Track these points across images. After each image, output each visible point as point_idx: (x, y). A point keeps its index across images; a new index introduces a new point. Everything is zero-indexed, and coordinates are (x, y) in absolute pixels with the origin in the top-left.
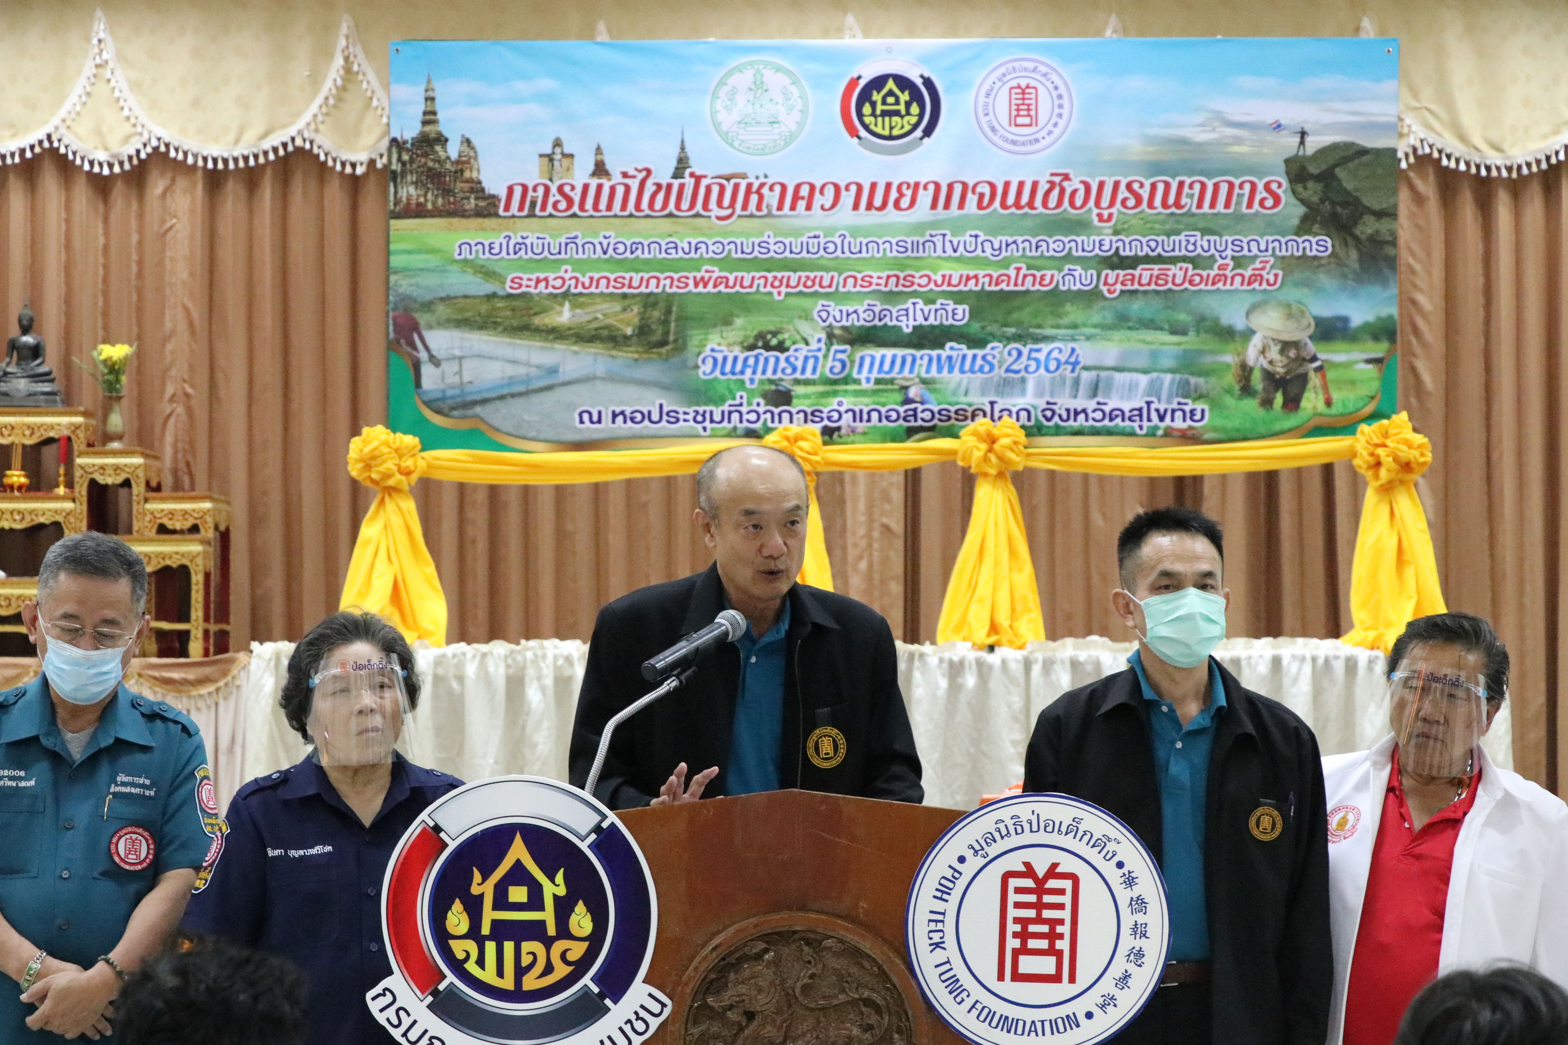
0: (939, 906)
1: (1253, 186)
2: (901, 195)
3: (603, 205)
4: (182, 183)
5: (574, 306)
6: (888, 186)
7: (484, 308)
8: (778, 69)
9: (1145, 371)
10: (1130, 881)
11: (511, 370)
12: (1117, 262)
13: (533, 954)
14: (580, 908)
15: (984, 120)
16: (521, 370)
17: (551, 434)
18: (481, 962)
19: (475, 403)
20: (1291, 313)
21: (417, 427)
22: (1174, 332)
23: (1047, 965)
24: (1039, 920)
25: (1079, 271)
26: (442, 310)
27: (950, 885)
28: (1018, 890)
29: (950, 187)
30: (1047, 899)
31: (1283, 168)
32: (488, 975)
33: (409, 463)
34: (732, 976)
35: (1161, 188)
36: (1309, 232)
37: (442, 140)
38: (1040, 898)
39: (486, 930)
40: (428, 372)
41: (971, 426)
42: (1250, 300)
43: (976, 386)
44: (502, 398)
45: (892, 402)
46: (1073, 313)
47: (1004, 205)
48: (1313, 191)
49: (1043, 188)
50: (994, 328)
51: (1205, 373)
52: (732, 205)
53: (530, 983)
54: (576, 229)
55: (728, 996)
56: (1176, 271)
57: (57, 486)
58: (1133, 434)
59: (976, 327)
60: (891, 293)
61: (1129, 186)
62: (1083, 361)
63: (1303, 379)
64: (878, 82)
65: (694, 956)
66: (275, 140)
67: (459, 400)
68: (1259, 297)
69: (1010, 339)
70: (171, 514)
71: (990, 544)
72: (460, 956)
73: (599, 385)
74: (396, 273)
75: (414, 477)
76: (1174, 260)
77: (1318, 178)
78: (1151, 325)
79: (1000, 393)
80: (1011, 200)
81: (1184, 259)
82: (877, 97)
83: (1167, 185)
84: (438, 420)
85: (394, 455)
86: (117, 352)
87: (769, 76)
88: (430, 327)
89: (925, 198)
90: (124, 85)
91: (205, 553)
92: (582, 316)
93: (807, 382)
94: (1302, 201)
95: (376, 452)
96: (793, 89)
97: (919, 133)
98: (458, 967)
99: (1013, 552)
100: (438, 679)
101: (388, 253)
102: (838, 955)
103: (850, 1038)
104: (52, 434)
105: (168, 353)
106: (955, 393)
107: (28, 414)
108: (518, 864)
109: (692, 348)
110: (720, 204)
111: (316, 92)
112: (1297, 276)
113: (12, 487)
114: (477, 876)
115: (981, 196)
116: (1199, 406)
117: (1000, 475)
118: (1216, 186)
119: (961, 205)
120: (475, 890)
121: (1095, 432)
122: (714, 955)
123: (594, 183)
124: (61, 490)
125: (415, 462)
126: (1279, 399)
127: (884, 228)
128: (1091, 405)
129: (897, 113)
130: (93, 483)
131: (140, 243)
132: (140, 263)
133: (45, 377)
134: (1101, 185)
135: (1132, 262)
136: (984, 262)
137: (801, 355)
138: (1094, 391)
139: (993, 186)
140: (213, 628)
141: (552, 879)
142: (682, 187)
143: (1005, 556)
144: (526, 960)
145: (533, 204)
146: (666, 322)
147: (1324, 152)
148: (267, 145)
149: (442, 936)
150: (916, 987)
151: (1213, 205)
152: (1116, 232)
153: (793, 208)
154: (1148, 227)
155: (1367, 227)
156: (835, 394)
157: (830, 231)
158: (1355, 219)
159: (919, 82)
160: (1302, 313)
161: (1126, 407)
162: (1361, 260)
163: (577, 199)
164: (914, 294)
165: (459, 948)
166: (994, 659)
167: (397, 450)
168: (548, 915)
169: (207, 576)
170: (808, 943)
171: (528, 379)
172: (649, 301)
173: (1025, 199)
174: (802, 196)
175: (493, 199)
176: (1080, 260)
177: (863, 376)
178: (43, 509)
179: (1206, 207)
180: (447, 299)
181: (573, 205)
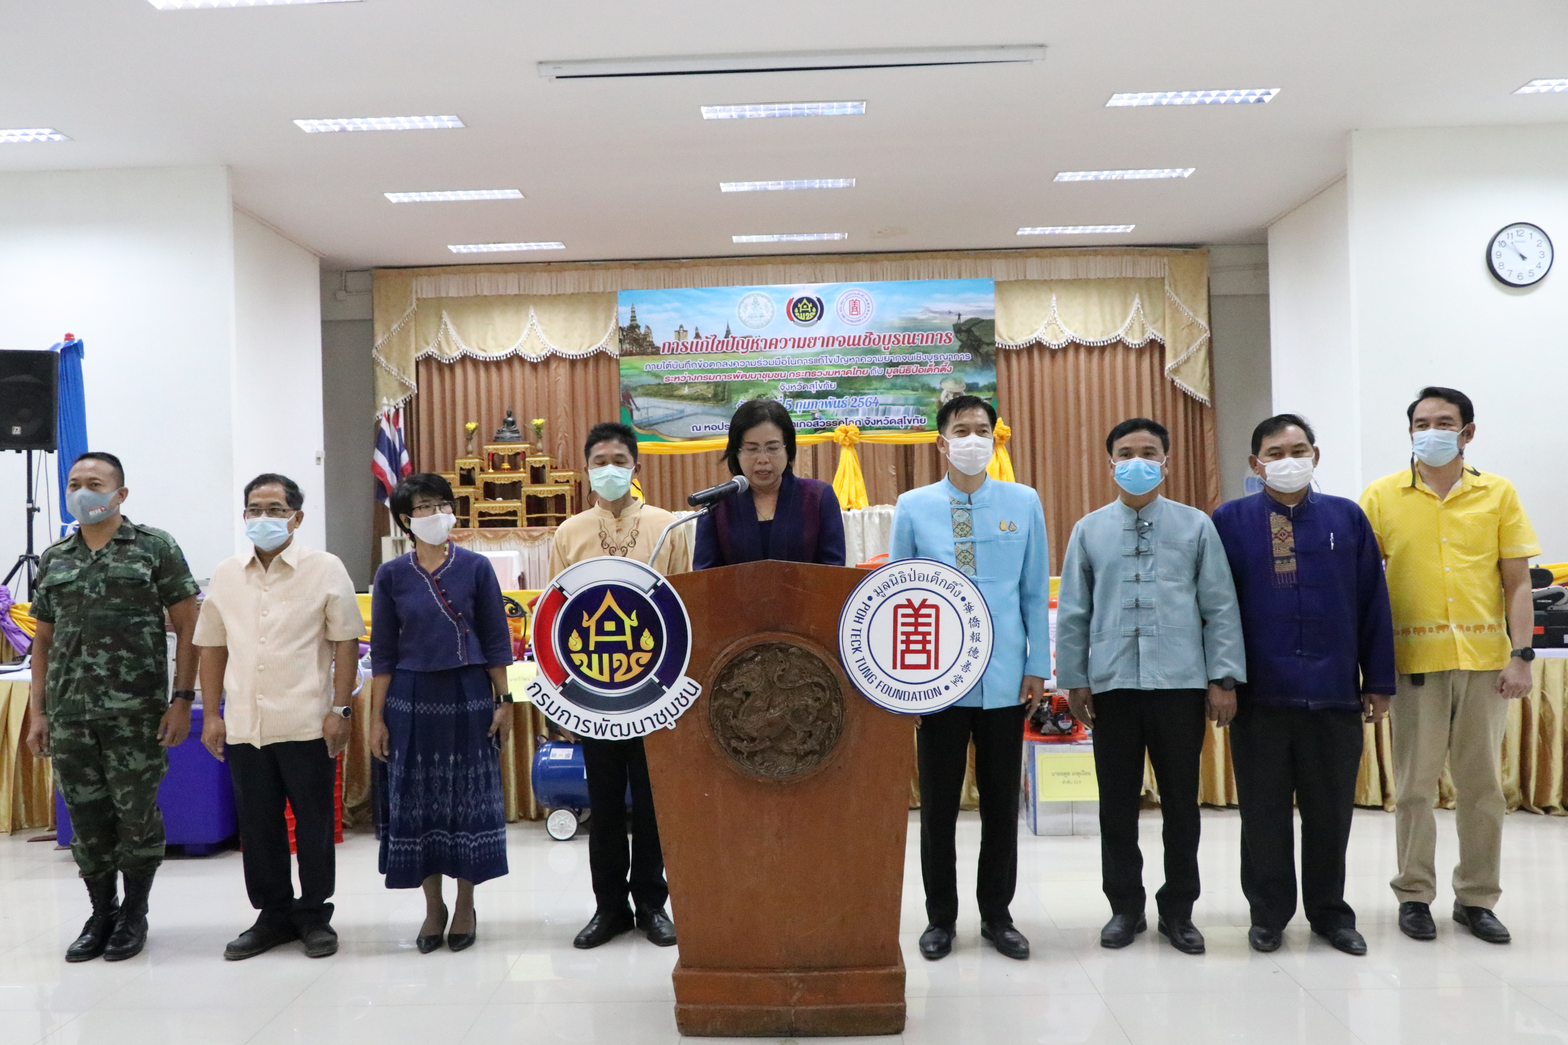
0: (857, 626)
1: (941, 335)
2: (810, 342)
3: (699, 349)
4: (562, 364)
5: (689, 387)
6: (805, 339)
7: (656, 389)
8: (763, 296)
9: (903, 405)
10: (969, 608)
11: (667, 412)
12: (892, 365)
13: (620, 661)
14: (646, 633)
15: (840, 313)
16: (670, 412)
17: (682, 435)
18: (590, 666)
19: (653, 424)
20: (957, 382)
22: (913, 390)
23: (921, 659)
24: (916, 633)
25: (877, 368)
26: (640, 390)
27: (864, 614)
28: (904, 616)
29: (828, 339)
30: (921, 620)
31: (952, 328)
32: (594, 674)
34: (736, 671)
35: (907, 336)
36: (963, 351)
37: (638, 327)
38: (916, 620)
39: (592, 647)
40: (635, 413)
41: (839, 427)
42: (941, 378)
43: (840, 412)
44: (663, 422)
45: (809, 420)
46: (875, 384)
47: (848, 345)
48: (964, 336)
49: (863, 338)
50: (846, 391)
51: (926, 405)
52: (747, 347)
53: (619, 677)
54: (689, 358)
55: (734, 683)
56: (914, 368)
57: (520, 468)
58: (899, 429)
59: (839, 390)
60: (807, 379)
61: (895, 336)
62: (880, 402)
64: (800, 300)
65: (713, 660)
66: (593, 348)
67: (648, 423)
69: (852, 395)
70: (559, 476)
71: (847, 471)
72: (578, 663)
73: (700, 416)
74: (623, 377)
76: (912, 363)
77: (965, 331)
78: (905, 388)
79: (849, 415)
80: (851, 342)
81: (916, 363)
82: (800, 306)
83: (909, 336)
86: (539, 421)
87: (759, 299)
88: (636, 397)
89: (819, 343)
90: (541, 331)
91: (571, 490)
92: (693, 390)
94: (960, 340)
96: (769, 304)
97: (816, 319)
98: (576, 669)
99: (856, 474)
101: (619, 369)
102: (799, 657)
103: (807, 706)
104: (517, 451)
105: (558, 422)
106: (832, 415)
107: (511, 444)
108: (609, 609)
110: (742, 347)
111: (606, 331)
112: (959, 368)
113: (504, 469)
114: (586, 616)
115: (840, 342)
116: (923, 418)
117: (850, 445)
118: (928, 335)
119: (833, 345)
120: (585, 624)
121: (885, 428)
122: (725, 659)
123: (695, 341)
124: (522, 470)
127: (804, 355)
128: (883, 418)
129: (807, 312)
130: (532, 467)
131: (549, 384)
132: (549, 392)
133: (516, 432)
134: (885, 336)
135: (897, 365)
136: (842, 366)
138: (884, 413)
139: (844, 338)
141: (629, 617)
142: (728, 342)
143: (853, 475)
144: (616, 665)
145: (673, 349)
146: (723, 392)
147: (967, 322)
148: (590, 350)
149: (567, 652)
150: (846, 676)
151: (927, 342)
152: (891, 354)
153: (770, 348)
154: (902, 351)
155: (984, 349)
157: (783, 356)
158: (979, 346)
159: (815, 300)
160: (961, 382)
161: (896, 418)
162: (982, 362)
163: (689, 347)
164: (816, 379)
165: (577, 658)
168: (628, 638)
169: (572, 498)
170: (781, 650)
171: (672, 415)
172: (717, 384)
173: (856, 342)
174: (773, 343)
175: (658, 348)
176: (878, 364)
177: (798, 410)
178: (515, 476)
179: (924, 344)
180: (642, 386)
181: (688, 350)
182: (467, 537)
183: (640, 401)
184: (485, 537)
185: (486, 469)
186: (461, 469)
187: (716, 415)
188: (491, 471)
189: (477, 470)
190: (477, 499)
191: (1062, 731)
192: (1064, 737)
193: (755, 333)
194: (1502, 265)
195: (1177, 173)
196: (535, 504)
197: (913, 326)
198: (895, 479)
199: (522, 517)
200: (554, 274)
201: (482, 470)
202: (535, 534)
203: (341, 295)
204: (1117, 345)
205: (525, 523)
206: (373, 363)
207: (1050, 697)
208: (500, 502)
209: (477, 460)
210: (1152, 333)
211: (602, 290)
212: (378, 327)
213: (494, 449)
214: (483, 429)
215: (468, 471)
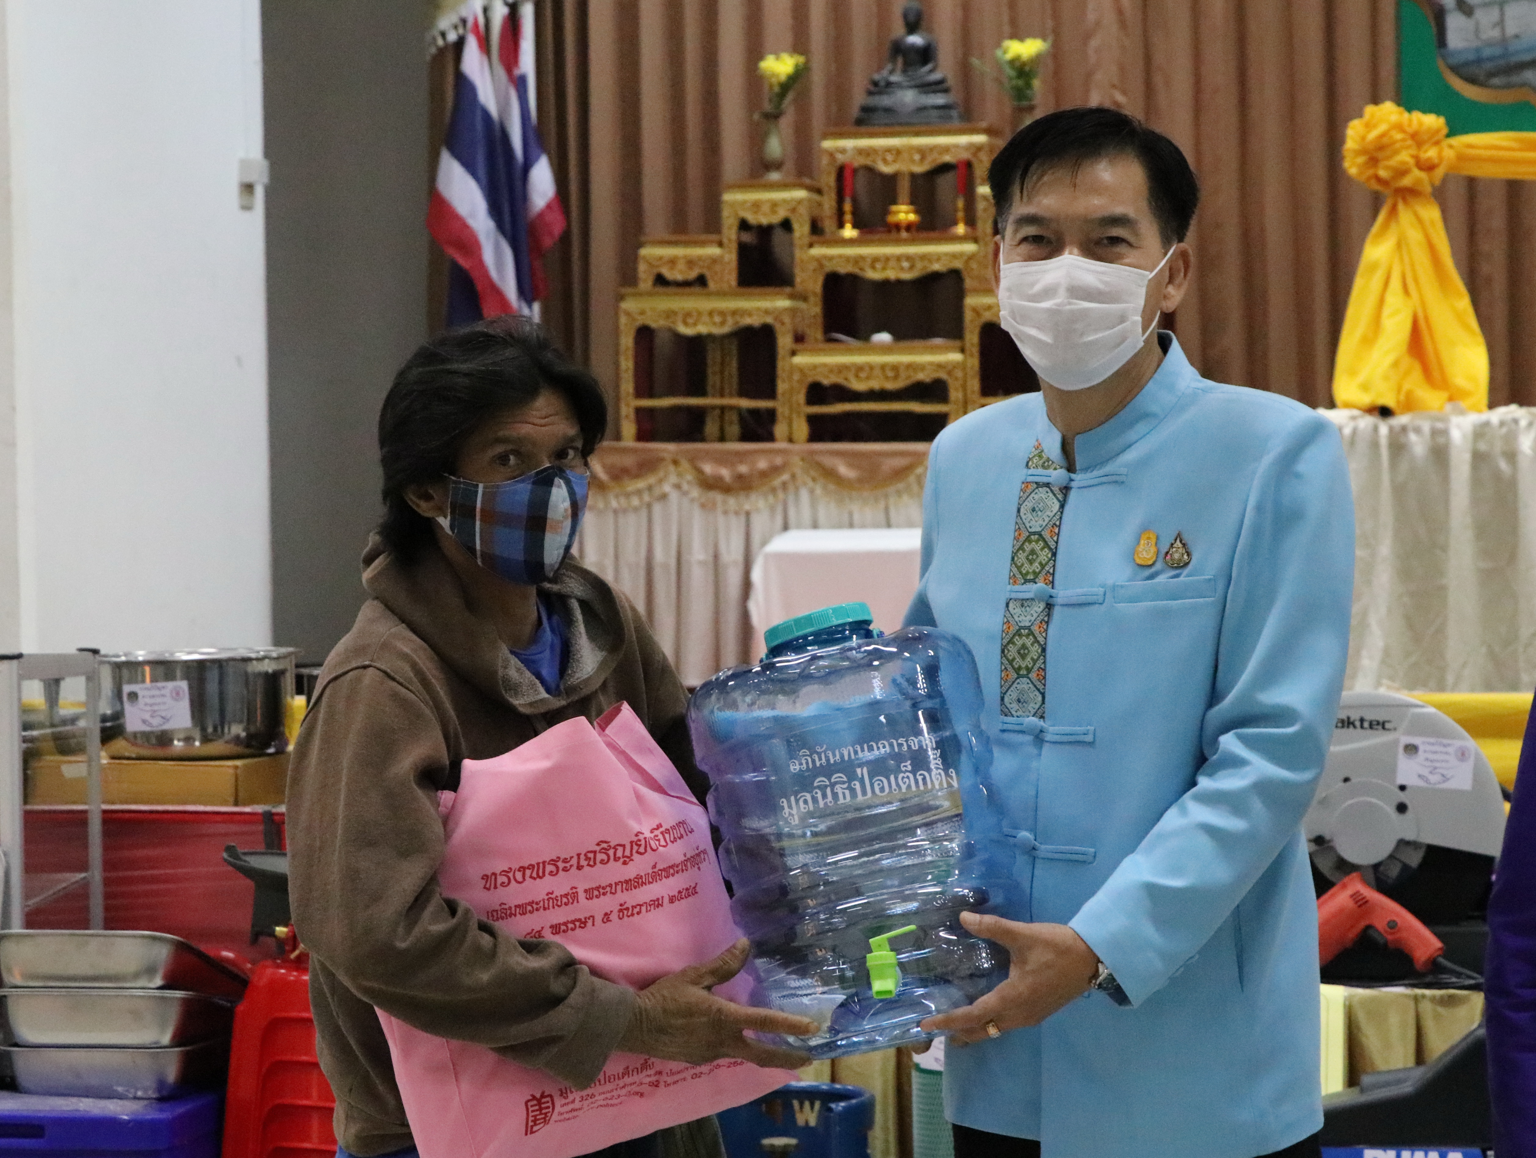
19: (1523, 66)
21: (1443, 101)
33: (1431, 153)
40: (1455, 22)
57: (955, 223)
67: (1502, 62)
75: (1439, 173)
84: (1470, 92)
85: (1410, 142)
95: (1385, 140)
100: (1479, 458)
104: (947, 158)
105: (1091, 52)
107: (917, 134)
113: (897, 227)
124: (961, 229)
125: (1440, 153)
133: (939, 86)
167: (1414, 136)
178: (940, 253)
182: (765, 475)
184: (830, 474)
185: (829, 225)
186: (744, 225)
188: (849, 232)
189: (801, 229)
190: (799, 337)
201: (816, 228)
208: (884, 349)
209: (800, 194)
213: (861, 152)
214: (818, 79)
215: (765, 232)
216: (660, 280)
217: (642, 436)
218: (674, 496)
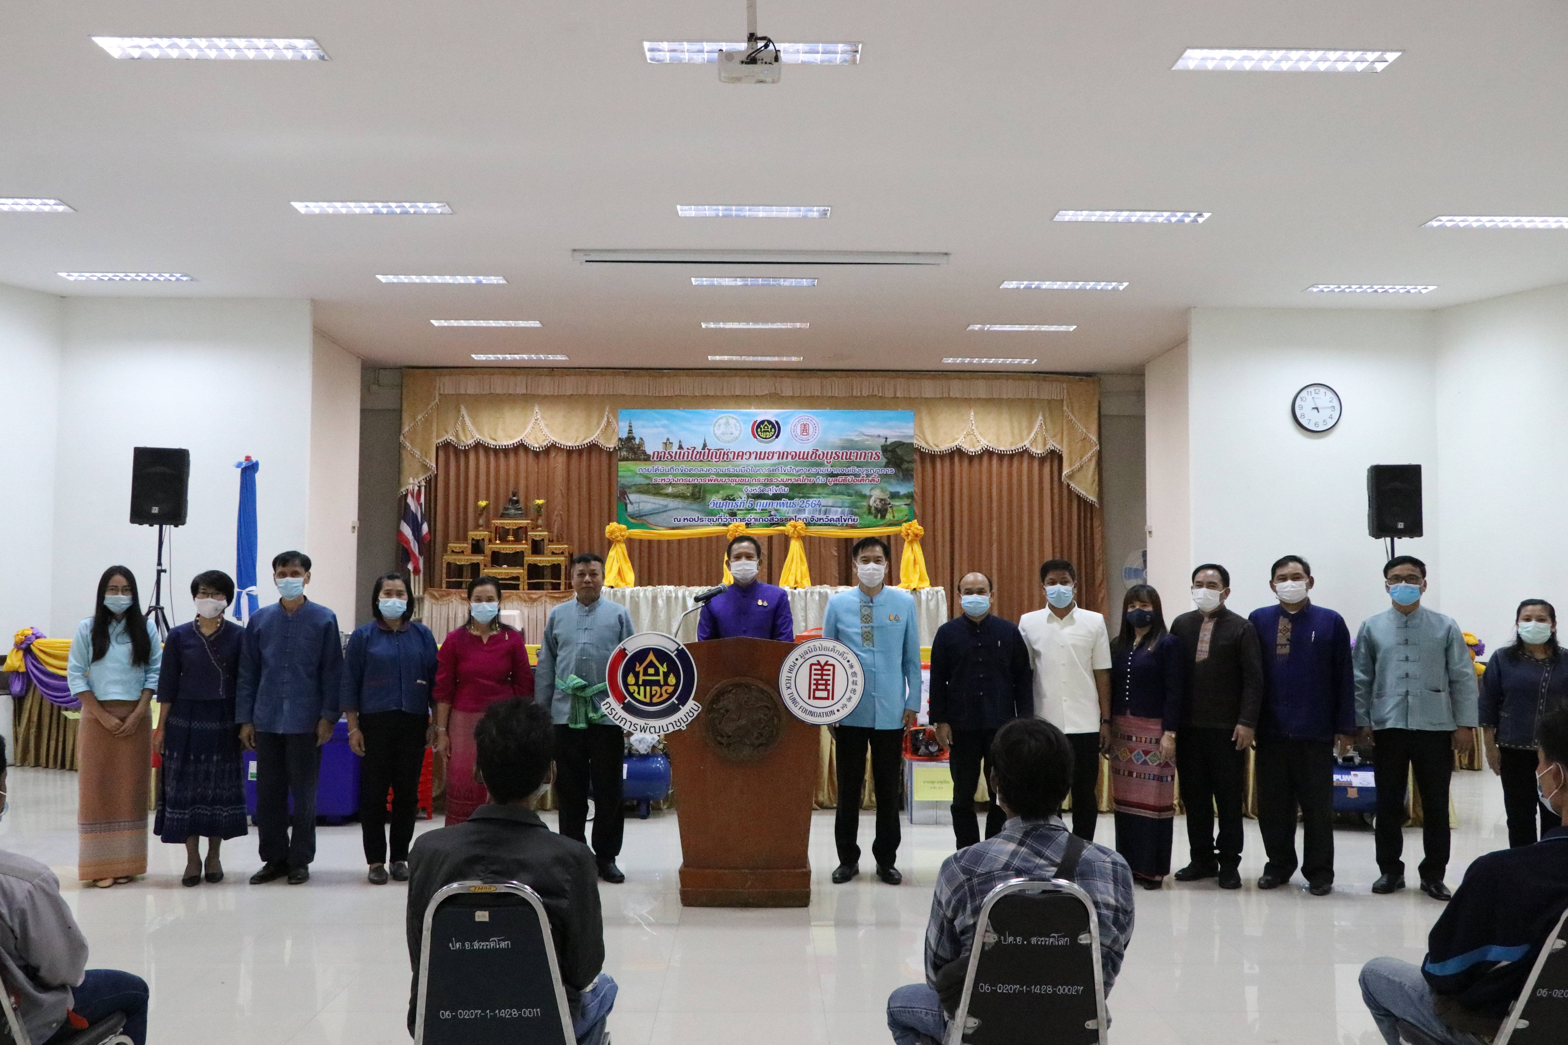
1: (872, 453)
2: (769, 455)
3: (681, 458)
4: (560, 454)
5: (673, 487)
6: (765, 452)
7: (646, 488)
8: (733, 418)
9: (840, 507)
11: (654, 506)
12: (832, 475)
14: (672, 675)
16: (657, 506)
17: (666, 525)
18: (639, 693)
19: (643, 516)
20: (883, 490)
21: (626, 523)
22: (849, 496)
25: (821, 478)
26: (633, 488)
29: (783, 453)
31: (880, 448)
32: (641, 698)
33: (623, 533)
34: (721, 698)
35: (845, 454)
36: (888, 467)
37: (634, 438)
39: (640, 683)
40: (629, 506)
41: (789, 523)
43: (791, 511)
44: (651, 514)
45: (766, 516)
46: (819, 490)
47: (799, 459)
48: (889, 455)
49: (811, 453)
50: (796, 494)
51: (858, 508)
52: (719, 458)
53: (655, 700)
54: (673, 465)
55: (720, 705)
56: (849, 478)
57: (523, 540)
58: (837, 526)
59: (791, 494)
60: (766, 484)
61: (836, 453)
62: (822, 504)
63: (886, 510)
64: (762, 422)
65: (709, 692)
66: (587, 441)
67: (638, 515)
68: (873, 486)
69: (800, 498)
70: (556, 549)
71: (795, 557)
72: (632, 691)
73: (680, 511)
74: (620, 477)
75: (625, 538)
76: (848, 475)
77: (891, 451)
78: (842, 494)
79: (798, 514)
80: (801, 457)
81: (852, 474)
82: (762, 427)
83: (847, 453)
84: (632, 521)
86: (540, 502)
87: (731, 420)
88: (630, 493)
89: (776, 456)
90: (543, 425)
91: (566, 560)
92: (675, 490)
93: (741, 510)
94: (886, 458)
95: (614, 530)
96: (738, 424)
97: (774, 437)
98: (631, 695)
99: (801, 560)
100: (631, 597)
101: (619, 472)
102: (756, 691)
103: (760, 719)
105: (555, 502)
106: (785, 513)
108: (651, 661)
109: (707, 500)
110: (716, 457)
111: (598, 428)
112: (885, 480)
113: (509, 541)
114: (638, 665)
115: (792, 456)
116: (856, 518)
117: (798, 537)
118: (861, 454)
119: (787, 458)
120: (637, 670)
121: (825, 525)
122: (716, 691)
123: (679, 451)
124: (524, 542)
125: (626, 533)
126: (879, 516)
127: (764, 465)
128: (825, 517)
129: (768, 431)
130: (533, 540)
131: (548, 471)
132: (548, 477)
134: (828, 453)
135: (837, 475)
136: (793, 475)
137: (739, 502)
138: (825, 513)
139: (796, 453)
140: (568, 582)
141: (662, 666)
142: (704, 452)
143: (799, 561)
144: (654, 693)
145: (661, 457)
146: (700, 492)
147: (892, 443)
148: (585, 442)
149: (626, 685)
150: (781, 701)
151: (860, 459)
152: (832, 467)
153: (737, 459)
154: (841, 465)
155: (904, 466)
156: (749, 513)
157: (748, 466)
158: (902, 463)
159: (774, 422)
161: (835, 517)
162: (903, 475)
163: (674, 456)
164: (773, 484)
165: (631, 689)
166: (796, 591)
167: (620, 530)
168: (661, 678)
169: (566, 567)
170: (746, 687)
171: (659, 509)
172: (695, 486)
173: (805, 457)
174: (740, 455)
175: (649, 456)
176: (821, 475)
177: (758, 508)
178: (519, 547)
179: (858, 460)
180: (635, 485)
181: (672, 458)
183: (633, 497)
185: (493, 540)
186: (473, 539)
187: (693, 510)
188: (498, 542)
189: (487, 541)
190: (485, 566)
191: (931, 753)
192: (932, 757)
193: (726, 447)
194: (1303, 415)
195: (1063, 328)
196: (535, 571)
197: (850, 446)
198: (836, 559)
199: (523, 583)
200: (556, 378)
201: (490, 541)
202: (534, 596)
203: (374, 388)
204: (1024, 453)
205: (526, 587)
206: (400, 447)
207: (925, 730)
208: (505, 569)
209: (487, 533)
210: (1052, 444)
211: (596, 393)
212: (405, 416)
213: (501, 523)
214: (491, 506)
215: (478, 541)
216: (453, 551)
217: (447, 588)
218: (454, 601)
